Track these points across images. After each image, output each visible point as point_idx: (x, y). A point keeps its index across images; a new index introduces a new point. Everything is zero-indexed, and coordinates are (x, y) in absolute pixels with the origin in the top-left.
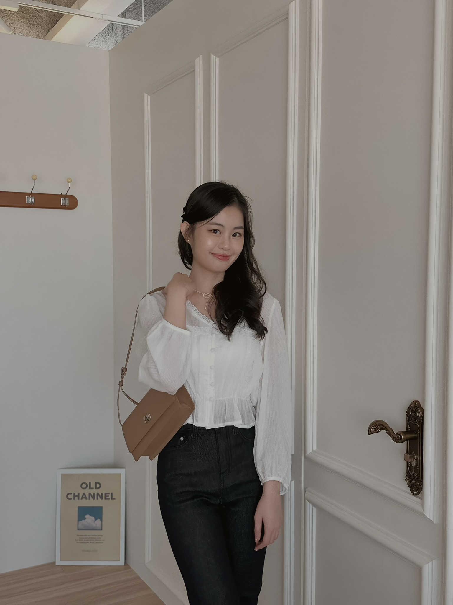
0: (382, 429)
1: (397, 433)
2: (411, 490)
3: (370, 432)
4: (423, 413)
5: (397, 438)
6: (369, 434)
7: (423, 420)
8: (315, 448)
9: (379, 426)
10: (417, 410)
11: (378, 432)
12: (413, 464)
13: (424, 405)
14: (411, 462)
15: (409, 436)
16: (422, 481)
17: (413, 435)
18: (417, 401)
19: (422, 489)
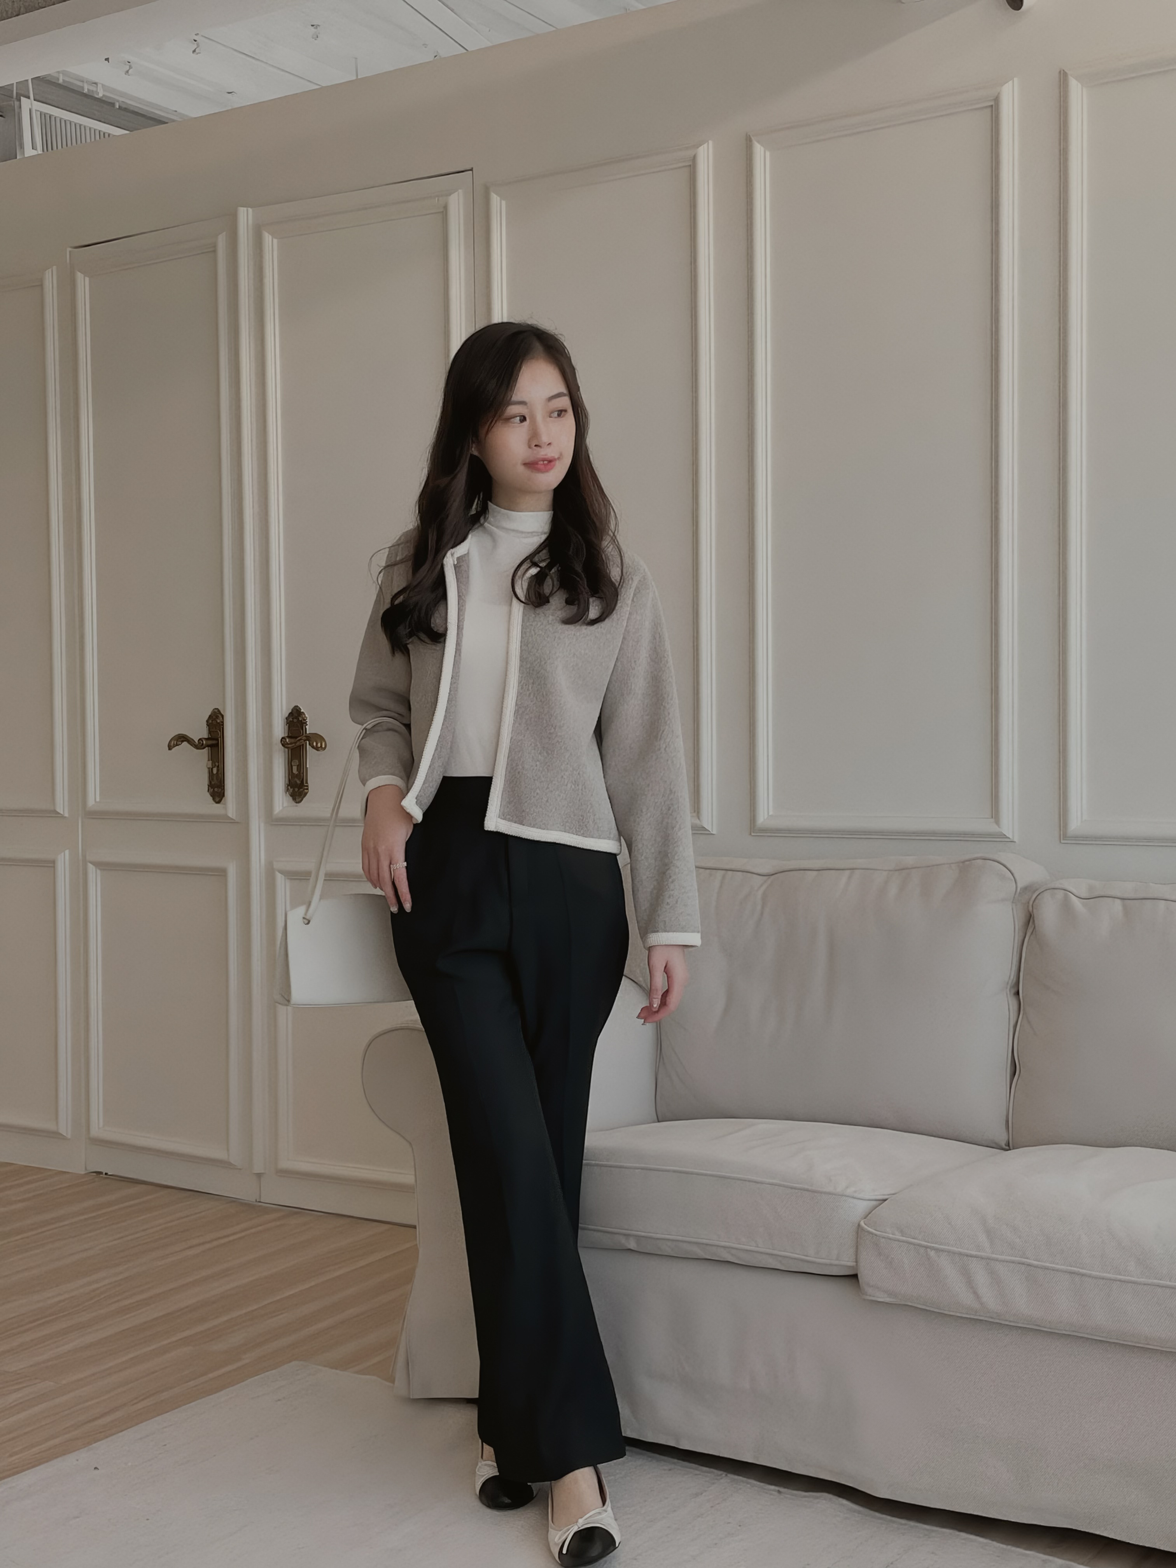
0: (183, 741)
1: (200, 739)
2: (214, 799)
3: (170, 748)
4: (223, 718)
5: (199, 746)
6: (169, 749)
7: (223, 725)
8: (98, 800)
9: (180, 739)
10: (217, 717)
11: (179, 745)
12: (215, 771)
13: (224, 710)
14: (212, 769)
15: (210, 742)
16: (224, 786)
17: (214, 742)
18: (215, 709)
19: (224, 795)
